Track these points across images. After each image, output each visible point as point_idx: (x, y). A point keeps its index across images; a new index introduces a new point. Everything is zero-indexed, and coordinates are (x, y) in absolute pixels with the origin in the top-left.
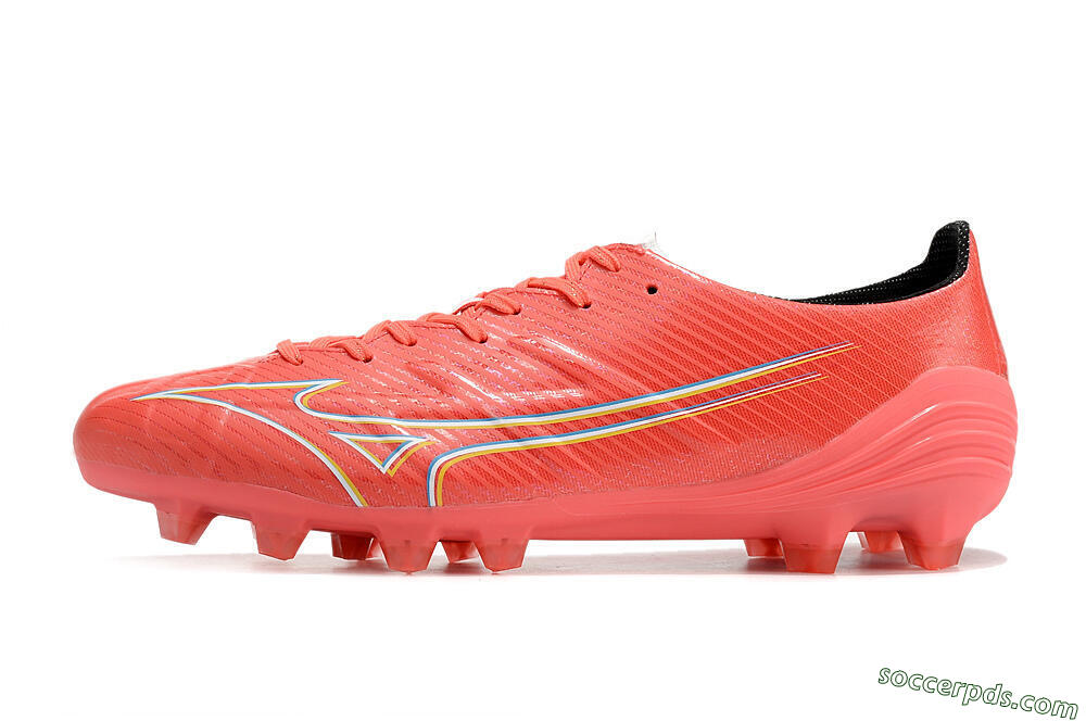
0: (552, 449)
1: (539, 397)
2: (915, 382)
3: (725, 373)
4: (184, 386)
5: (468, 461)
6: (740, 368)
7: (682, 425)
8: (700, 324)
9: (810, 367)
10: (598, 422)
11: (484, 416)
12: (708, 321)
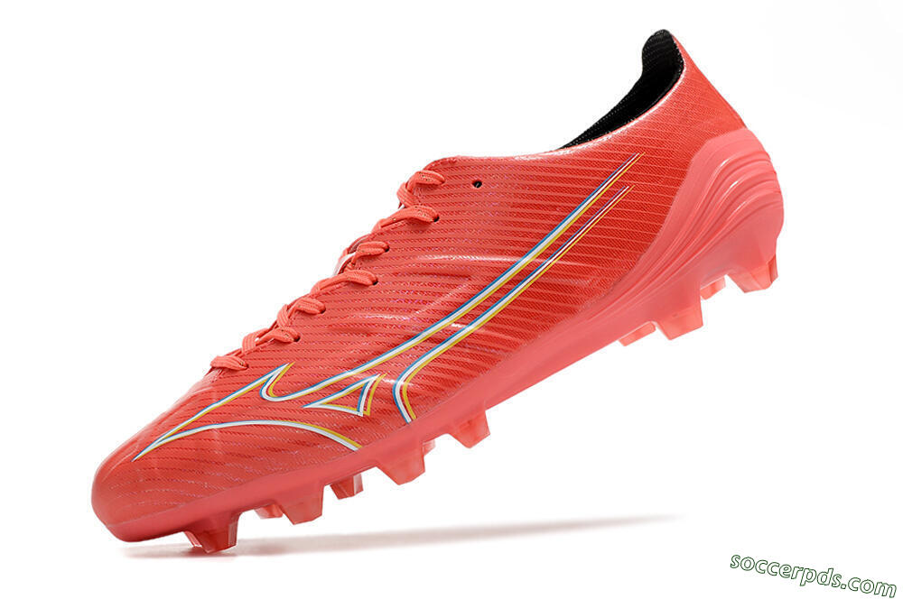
0: (472, 335)
1: (437, 303)
2: (693, 160)
3: (562, 219)
4: (168, 430)
5: (417, 376)
6: (572, 210)
7: (553, 271)
8: (527, 192)
9: (618, 185)
10: (494, 299)
11: (410, 337)
12: (531, 187)
